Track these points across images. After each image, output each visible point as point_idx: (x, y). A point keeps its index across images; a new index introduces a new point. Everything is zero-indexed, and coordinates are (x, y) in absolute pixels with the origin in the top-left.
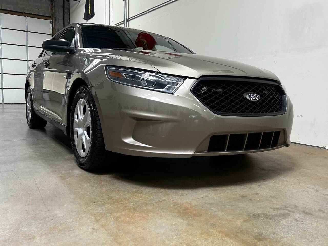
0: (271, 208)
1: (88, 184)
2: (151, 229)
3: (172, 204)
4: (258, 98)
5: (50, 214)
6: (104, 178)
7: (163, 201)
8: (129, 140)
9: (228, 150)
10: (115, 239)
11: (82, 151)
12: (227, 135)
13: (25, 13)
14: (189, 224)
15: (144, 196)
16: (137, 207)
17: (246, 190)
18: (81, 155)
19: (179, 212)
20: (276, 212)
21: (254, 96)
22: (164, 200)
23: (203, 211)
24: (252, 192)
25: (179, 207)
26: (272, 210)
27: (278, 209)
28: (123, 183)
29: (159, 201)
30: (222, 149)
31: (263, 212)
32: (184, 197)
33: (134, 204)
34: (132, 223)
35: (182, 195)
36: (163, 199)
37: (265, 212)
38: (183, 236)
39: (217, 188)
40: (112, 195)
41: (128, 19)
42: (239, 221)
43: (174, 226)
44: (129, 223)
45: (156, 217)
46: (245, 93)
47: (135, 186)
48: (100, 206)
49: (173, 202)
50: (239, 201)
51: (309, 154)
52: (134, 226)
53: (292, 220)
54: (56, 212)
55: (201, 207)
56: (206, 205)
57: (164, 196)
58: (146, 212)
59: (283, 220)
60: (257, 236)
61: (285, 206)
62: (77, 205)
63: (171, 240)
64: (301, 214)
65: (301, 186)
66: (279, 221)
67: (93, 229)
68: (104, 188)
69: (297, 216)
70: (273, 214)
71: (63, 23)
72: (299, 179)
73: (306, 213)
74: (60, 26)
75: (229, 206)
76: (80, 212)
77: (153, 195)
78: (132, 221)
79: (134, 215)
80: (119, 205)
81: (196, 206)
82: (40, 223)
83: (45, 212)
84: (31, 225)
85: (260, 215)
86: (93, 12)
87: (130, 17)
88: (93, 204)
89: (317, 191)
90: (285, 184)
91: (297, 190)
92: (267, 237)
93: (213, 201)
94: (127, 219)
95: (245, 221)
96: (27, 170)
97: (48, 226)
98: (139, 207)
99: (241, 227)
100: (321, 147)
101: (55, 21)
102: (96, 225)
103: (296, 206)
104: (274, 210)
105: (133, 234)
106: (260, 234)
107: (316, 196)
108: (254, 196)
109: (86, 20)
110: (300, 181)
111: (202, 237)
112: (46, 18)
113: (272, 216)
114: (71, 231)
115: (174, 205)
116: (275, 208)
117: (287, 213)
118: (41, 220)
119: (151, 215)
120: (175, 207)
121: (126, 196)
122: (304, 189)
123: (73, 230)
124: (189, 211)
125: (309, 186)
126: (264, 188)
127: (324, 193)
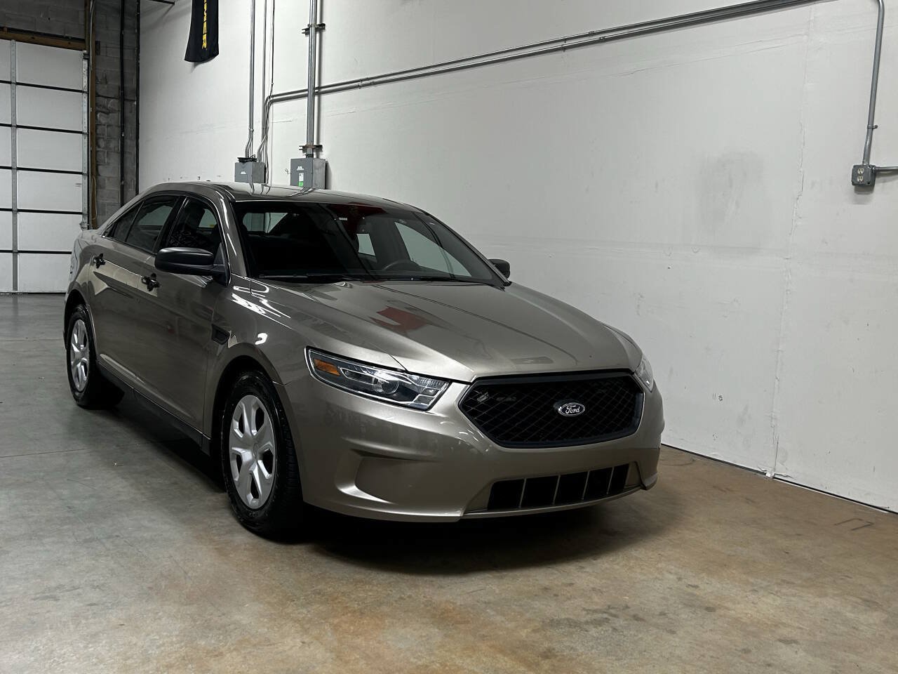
0: (584, 609)
1: (273, 565)
2: (389, 642)
3: (423, 603)
4: (581, 409)
5: (228, 620)
6: (298, 551)
7: (407, 599)
8: (351, 490)
9: (524, 506)
10: (338, 657)
11: (251, 496)
12: (523, 480)
13: (10, 30)
14: (446, 636)
15: (375, 588)
16: (365, 608)
17: (555, 576)
18: (248, 503)
19: (434, 616)
20: (589, 617)
21: (573, 408)
22: (410, 597)
23: (472, 615)
24: (564, 581)
25: (434, 608)
26: (584, 613)
27: (595, 611)
28: (334, 563)
29: (401, 598)
30: (514, 506)
31: (567, 617)
32: (444, 591)
33: (360, 603)
34: (360, 634)
35: (442, 587)
36: (408, 594)
37: (572, 617)
38: (437, 652)
39: (505, 573)
40: (319, 587)
41: (319, 88)
42: (525, 631)
43: (424, 639)
44: (356, 634)
45: (397, 625)
46: (556, 403)
47: (357, 569)
48: (303, 606)
49: (425, 599)
50: (536, 598)
51: (722, 490)
52: (363, 638)
53: (607, 629)
54: (237, 617)
55: (469, 609)
56: (479, 604)
57: (409, 589)
58: (380, 617)
59: (594, 629)
60: (545, 652)
61: (609, 606)
62: (266, 605)
63: (419, 658)
64: (626, 620)
65: (658, 569)
66: (587, 631)
67: (303, 643)
68: (302, 574)
69: (620, 623)
70: (583, 620)
71: (119, 56)
72: (662, 553)
73: (636, 618)
74: (110, 67)
75: (516, 605)
76: (274, 617)
77: (391, 586)
78: (360, 630)
79: (362, 622)
80: (335, 605)
81: (462, 607)
82: (220, 634)
83: (219, 616)
84: (208, 637)
85: (561, 622)
86: (214, 43)
87: (323, 85)
88: (292, 603)
89: (680, 579)
90: (631, 564)
91: (644, 578)
92: (559, 654)
93: (491, 598)
94: (352, 628)
95: (534, 631)
96: (145, 535)
97: (233, 638)
98: (369, 608)
99: (526, 639)
100: (757, 472)
101: (97, 51)
102: (305, 636)
103: (627, 607)
104: (588, 614)
105: (363, 649)
106: (549, 650)
107: (671, 588)
108: (565, 588)
109: (191, 64)
110: (663, 558)
111: (464, 654)
112: (69, 43)
113: (581, 622)
114: (271, 645)
115: (426, 606)
116: (590, 610)
117: (606, 618)
118: (219, 629)
119: (389, 622)
120: (428, 608)
121: (344, 589)
122: (658, 576)
123: (274, 644)
124: (450, 614)
125: (672, 569)
126: (588, 572)
127: (689, 583)
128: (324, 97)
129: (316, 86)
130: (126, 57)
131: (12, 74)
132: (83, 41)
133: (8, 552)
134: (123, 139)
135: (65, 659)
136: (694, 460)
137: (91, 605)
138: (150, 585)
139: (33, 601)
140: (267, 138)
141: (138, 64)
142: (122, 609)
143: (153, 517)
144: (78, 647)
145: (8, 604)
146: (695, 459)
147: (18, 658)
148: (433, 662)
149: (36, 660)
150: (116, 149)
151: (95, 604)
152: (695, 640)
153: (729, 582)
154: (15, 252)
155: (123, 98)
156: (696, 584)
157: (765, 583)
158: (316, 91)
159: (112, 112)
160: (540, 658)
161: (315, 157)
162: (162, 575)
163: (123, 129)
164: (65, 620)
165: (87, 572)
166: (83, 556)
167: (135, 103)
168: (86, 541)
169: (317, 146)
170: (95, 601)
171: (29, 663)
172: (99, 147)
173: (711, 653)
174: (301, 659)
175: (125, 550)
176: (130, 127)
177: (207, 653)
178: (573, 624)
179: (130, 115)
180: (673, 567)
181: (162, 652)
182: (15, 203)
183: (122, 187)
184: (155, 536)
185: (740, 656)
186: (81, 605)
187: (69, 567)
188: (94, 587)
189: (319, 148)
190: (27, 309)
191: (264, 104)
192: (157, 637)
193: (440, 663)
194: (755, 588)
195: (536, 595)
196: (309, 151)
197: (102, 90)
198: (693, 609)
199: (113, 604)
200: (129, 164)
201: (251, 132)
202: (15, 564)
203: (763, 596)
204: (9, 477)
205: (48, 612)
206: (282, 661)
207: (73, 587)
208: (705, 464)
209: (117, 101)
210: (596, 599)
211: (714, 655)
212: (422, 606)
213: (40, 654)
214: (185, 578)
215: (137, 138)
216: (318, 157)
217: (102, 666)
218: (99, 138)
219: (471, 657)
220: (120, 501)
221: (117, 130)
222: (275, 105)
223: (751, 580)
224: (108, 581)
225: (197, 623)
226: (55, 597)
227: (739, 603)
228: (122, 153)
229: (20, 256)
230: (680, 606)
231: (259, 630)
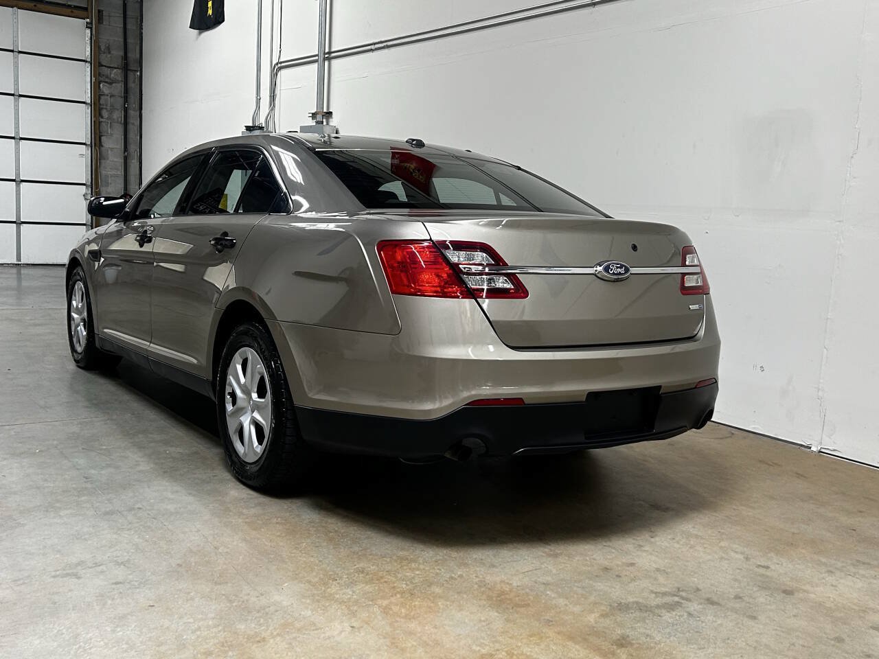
0: (652, 592)
1: (309, 541)
2: (446, 627)
3: (476, 584)
5: (268, 601)
7: (459, 579)
10: (392, 643)
14: (507, 620)
15: (422, 567)
16: (414, 589)
19: (489, 598)
20: (659, 601)
22: (461, 576)
23: (531, 597)
24: (624, 561)
25: (489, 589)
26: (653, 596)
27: (664, 594)
29: (452, 578)
31: (635, 599)
32: (497, 570)
33: (408, 583)
34: (413, 618)
35: (494, 566)
36: (459, 573)
37: (641, 601)
38: (500, 639)
40: (361, 565)
41: (330, 53)
42: (593, 615)
43: (484, 624)
44: (409, 618)
45: (452, 607)
47: (400, 546)
48: (348, 586)
49: (477, 579)
50: (597, 579)
51: (769, 465)
52: (417, 622)
53: (682, 614)
54: (277, 598)
55: (527, 590)
56: (537, 585)
57: (460, 568)
58: (432, 599)
59: (667, 614)
60: (619, 640)
61: (679, 589)
62: (307, 584)
63: (481, 645)
64: (701, 604)
65: (721, 547)
66: (660, 616)
67: (352, 627)
68: (342, 550)
69: (694, 607)
70: (654, 603)
71: (122, 26)
72: (722, 531)
73: (710, 602)
74: (112, 35)
75: (578, 587)
76: (317, 598)
77: (438, 565)
78: (412, 614)
79: (413, 604)
80: (381, 585)
81: (519, 588)
82: (261, 617)
83: (258, 597)
84: (246, 620)
85: (630, 606)
86: (220, 10)
87: (333, 50)
88: (334, 582)
89: (747, 559)
90: (692, 543)
91: (709, 557)
92: (634, 642)
93: (549, 579)
94: (403, 611)
95: (602, 616)
96: (169, 507)
97: (275, 621)
98: (418, 589)
99: (595, 625)
100: (802, 445)
101: (100, 19)
102: (353, 620)
103: (698, 590)
104: (657, 597)
105: (419, 635)
106: (624, 637)
107: (741, 569)
108: (628, 568)
109: (196, 31)
110: (724, 536)
111: (530, 641)
112: (72, 12)
113: (651, 607)
114: (317, 629)
115: (480, 586)
116: (659, 593)
117: (678, 602)
118: (258, 612)
119: (442, 604)
120: (482, 589)
121: (388, 567)
122: (723, 555)
123: (321, 629)
124: (507, 596)
125: (737, 548)
126: (647, 551)
127: (759, 564)
128: (334, 62)
129: (327, 50)
130: (129, 26)
131: (15, 42)
132: (86, 9)
133: (24, 525)
134: (126, 110)
135: (91, 645)
136: (733, 434)
137: (117, 583)
138: (179, 562)
139: (52, 579)
140: (274, 106)
141: (141, 34)
142: (150, 589)
143: (175, 488)
144: (106, 630)
145: (26, 581)
146: (733, 432)
147: (40, 643)
148: (498, 650)
149: (59, 646)
150: (120, 120)
151: (121, 583)
152: (780, 627)
153: (800, 562)
154: (19, 223)
155: (126, 68)
156: (766, 564)
157: (839, 565)
158: (326, 56)
159: (115, 83)
160: (615, 647)
161: (325, 123)
162: (191, 551)
163: (126, 99)
164: (89, 600)
165: (110, 547)
166: (103, 530)
167: (139, 74)
168: (106, 513)
169: (327, 113)
170: (120, 579)
171: (52, 648)
172: (102, 117)
173: (801, 642)
174: (352, 645)
175: (149, 524)
176: (133, 98)
177: (247, 638)
178: (642, 608)
179: (132, 85)
180: (737, 546)
181: (198, 637)
182: (18, 174)
183: (126, 159)
184: (180, 508)
185: (833, 646)
186: (106, 583)
187: (89, 542)
188: (119, 564)
189: (329, 114)
190: (32, 279)
191: (272, 70)
192: (191, 620)
193: (507, 652)
194: (830, 569)
195: (597, 576)
196: (319, 118)
197: (105, 59)
198: (770, 592)
199: (141, 583)
200: (132, 135)
201: (258, 100)
202: (31, 538)
203: (841, 578)
204: (20, 445)
205: (70, 590)
206: (332, 648)
207: (96, 563)
208: (745, 438)
209: (119, 71)
210: (662, 579)
211: (806, 644)
212: (476, 586)
213: (64, 638)
214: (216, 554)
215: (141, 108)
216: (328, 124)
217: (133, 653)
218: (102, 108)
219: (538, 645)
220: (139, 472)
221: (121, 101)
222: (283, 72)
223: (824, 560)
224: (133, 558)
225: (234, 604)
226: (76, 575)
227: (817, 587)
228: (126, 124)
229: (23, 227)
230: (755, 589)
231: (303, 613)
